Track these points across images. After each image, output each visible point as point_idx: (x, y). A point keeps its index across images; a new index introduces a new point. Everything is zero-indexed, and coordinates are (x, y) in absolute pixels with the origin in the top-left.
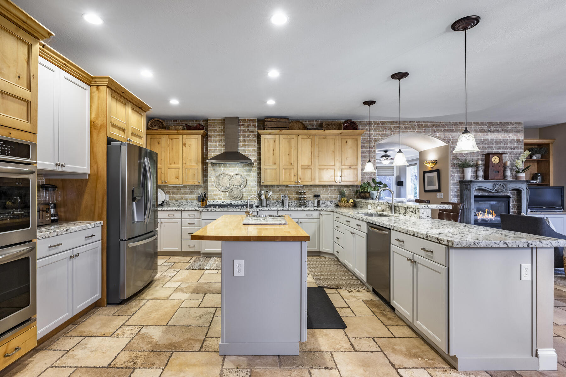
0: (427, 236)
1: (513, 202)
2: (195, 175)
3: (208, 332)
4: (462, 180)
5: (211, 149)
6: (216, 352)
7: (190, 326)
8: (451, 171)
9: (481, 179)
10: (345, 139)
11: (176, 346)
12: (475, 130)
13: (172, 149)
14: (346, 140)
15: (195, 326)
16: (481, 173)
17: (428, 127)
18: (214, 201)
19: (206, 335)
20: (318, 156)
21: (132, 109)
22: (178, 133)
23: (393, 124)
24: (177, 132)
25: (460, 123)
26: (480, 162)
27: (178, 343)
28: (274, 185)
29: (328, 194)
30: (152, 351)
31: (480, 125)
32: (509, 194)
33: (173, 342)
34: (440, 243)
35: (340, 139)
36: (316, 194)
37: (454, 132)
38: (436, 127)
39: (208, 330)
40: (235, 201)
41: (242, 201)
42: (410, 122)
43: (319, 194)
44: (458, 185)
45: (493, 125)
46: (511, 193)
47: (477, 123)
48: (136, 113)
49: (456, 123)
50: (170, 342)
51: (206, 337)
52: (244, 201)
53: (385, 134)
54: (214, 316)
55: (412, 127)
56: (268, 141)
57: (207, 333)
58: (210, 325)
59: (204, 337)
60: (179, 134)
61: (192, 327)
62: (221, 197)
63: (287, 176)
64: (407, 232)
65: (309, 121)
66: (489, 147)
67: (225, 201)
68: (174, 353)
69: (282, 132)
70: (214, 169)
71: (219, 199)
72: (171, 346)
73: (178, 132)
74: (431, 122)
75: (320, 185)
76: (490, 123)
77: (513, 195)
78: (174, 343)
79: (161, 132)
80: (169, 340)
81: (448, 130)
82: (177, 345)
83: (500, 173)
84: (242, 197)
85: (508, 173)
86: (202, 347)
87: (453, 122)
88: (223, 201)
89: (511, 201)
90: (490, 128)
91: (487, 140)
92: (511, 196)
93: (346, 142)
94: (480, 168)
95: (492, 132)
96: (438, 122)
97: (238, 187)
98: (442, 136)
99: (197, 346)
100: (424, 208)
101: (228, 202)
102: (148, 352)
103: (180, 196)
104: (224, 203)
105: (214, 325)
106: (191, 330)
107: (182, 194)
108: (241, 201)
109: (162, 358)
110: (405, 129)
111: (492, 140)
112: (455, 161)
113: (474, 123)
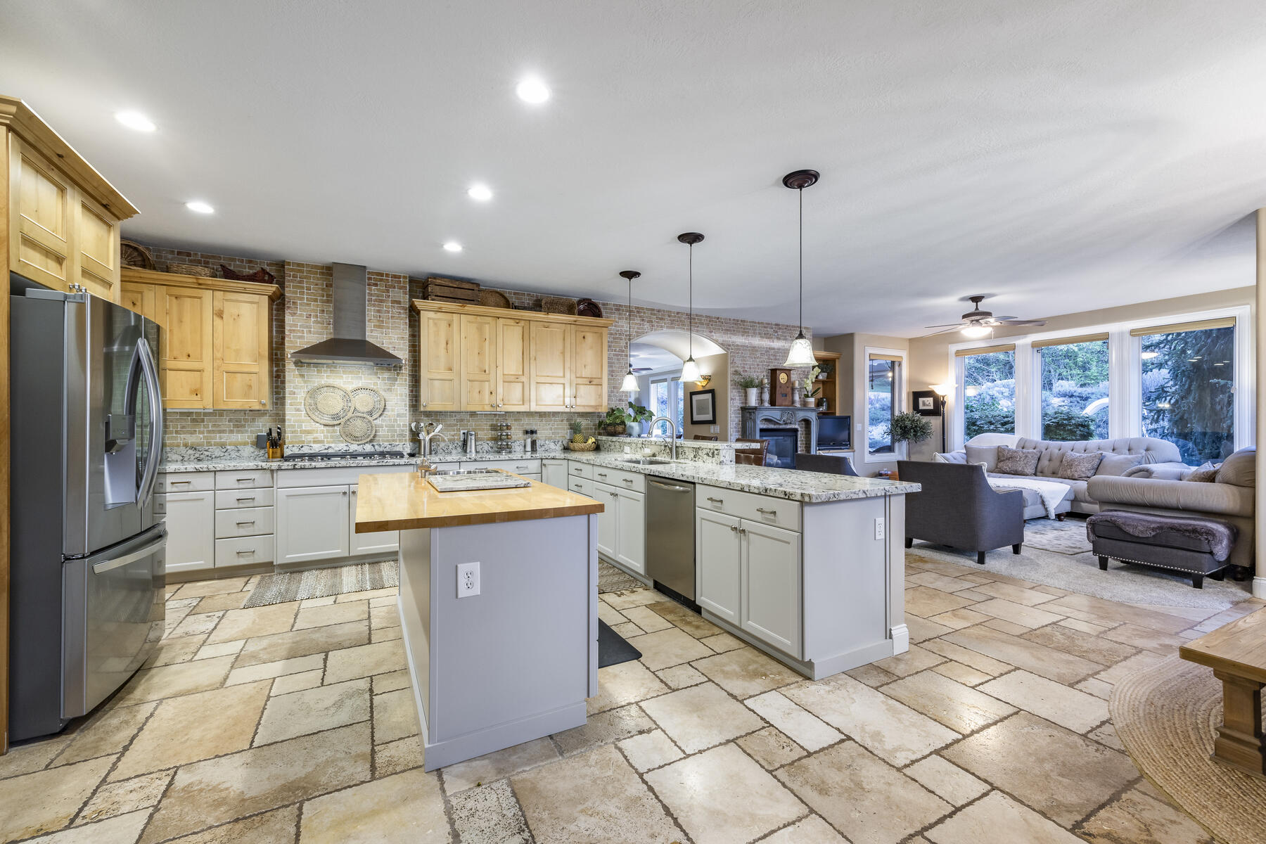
0: (766, 490)
1: (801, 437)
2: (250, 387)
3: (372, 733)
4: (744, 405)
5: (294, 330)
6: (414, 768)
7: (320, 731)
8: (731, 392)
9: (767, 404)
10: (583, 332)
11: (304, 788)
12: (760, 334)
13: (181, 321)
14: (583, 334)
15: (334, 729)
16: (766, 396)
17: (702, 324)
18: (302, 447)
19: (373, 741)
20: (535, 359)
21: (84, 206)
22: (200, 284)
23: (655, 314)
24: (195, 281)
25: (742, 321)
26: (766, 381)
27: (305, 778)
28: (445, 412)
29: (551, 429)
30: (237, 820)
31: (765, 327)
32: (797, 426)
33: (291, 779)
34: (789, 499)
35: (573, 332)
36: (529, 428)
37: (735, 334)
38: (712, 325)
39: (373, 728)
40: (358, 445)
41: (375, 444)
42: (678, 313)
43: (534, 428)
44: (739, 413)
45: (780, 329)
46: (799, 425)
47: (762, 323)
48: (94, 218)
49: (738, 321)
50: (283, 782)
51: (373, 745)
52: (380, 445)
53: (642, 328)
54: (371, 696)
55: (681, 321)
56: (435, 324)
57: (373, 736)
58: (372, 717)
59: (369, 747)
60: (200, 286)
61: (326, 734)
62: (321, 436)
63: (476, 395)
64: (729, 487)
65: (515, 294)
66: (776, 359)
67: (333, 445)
68: (306, 806)
69: (466, 308)
70: (302, 376)
71: (315, 442)
72: (289, 790)
73: (200, 282)
74: (707, 317)
75: (536, 413)
76: (777, 325)
77: (801, 427)
78: (292, 782)
79: (142, 275)
80: (277, 778)
81: (728, 330)
82: (305, 785)
83: (788, 397)
84: (375, 436)
85: (797, 398)
86: (373, 768)
87: (734, 320)
88: (327, 446)
89: (799, 436)
90: (777, 332)
91: (774, 349)
92: (799, 429)
93: (584, 337)
94: (766, 390)
95: (778, 339)
96: (715, 318)
97: (365, 415)
98: (720, 340)
99: (362, 771)
100: (726, 447)
101: (341, 447)
102: (224, 827)
103: (201, 436)
104: (330, 451)
105: (382, 714)
106: (327, 740)
107: (209, 432)
108: (373, 445)
109: (278, 826)
110: (672, 324)
111: (779, 349)
112: (736, 378)
113: (759, 323)
